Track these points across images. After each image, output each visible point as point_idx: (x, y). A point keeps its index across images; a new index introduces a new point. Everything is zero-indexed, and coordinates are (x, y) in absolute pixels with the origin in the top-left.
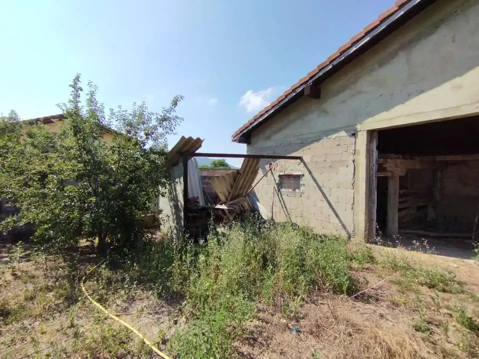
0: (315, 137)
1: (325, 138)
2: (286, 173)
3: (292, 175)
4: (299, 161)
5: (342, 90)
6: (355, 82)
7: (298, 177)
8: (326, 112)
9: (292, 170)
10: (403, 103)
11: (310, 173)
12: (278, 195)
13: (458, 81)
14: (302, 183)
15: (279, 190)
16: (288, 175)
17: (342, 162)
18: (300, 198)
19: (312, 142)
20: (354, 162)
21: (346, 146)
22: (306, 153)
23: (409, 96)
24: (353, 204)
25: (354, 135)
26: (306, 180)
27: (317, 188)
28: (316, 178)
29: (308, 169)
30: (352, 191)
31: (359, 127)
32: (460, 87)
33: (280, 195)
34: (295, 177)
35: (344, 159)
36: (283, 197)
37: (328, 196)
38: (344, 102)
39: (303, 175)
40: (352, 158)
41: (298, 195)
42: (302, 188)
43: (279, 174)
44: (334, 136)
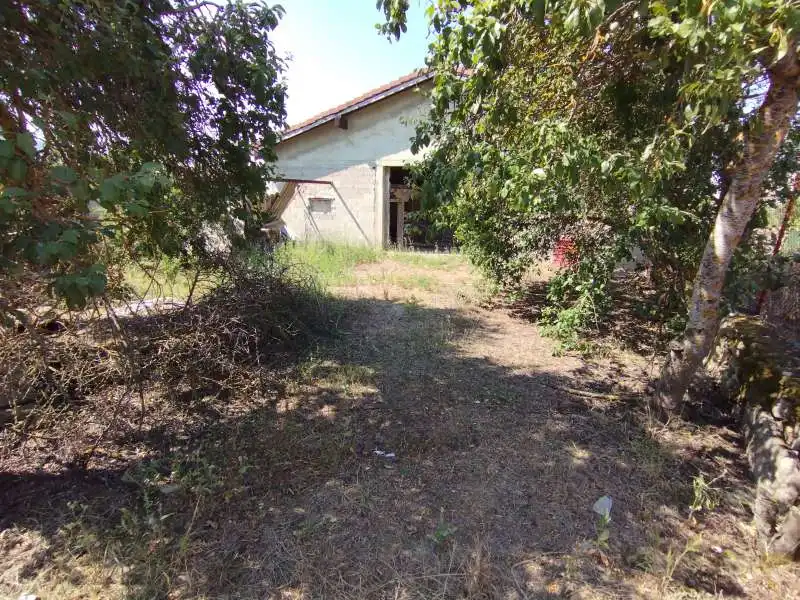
1: (352, 167)
2: (317, 196)
3: (324, 198)
4: (329, 185)
5: (366, 127)
6: (375, 124)
7: (328, 201)
8: (352, 143)
9: (323, 194)
11: (340, 197)
12: (309, 219)
14: (334, 206)
15: (310, 214)
16: (319, 199)
17: (367, 190)
18: (333, 220)
19: (341, 169)
20: (374, 190)
21: (369, 176)
22: (336, 179)
24: (374, 223)
25: (374, 168)
26: (337, 204)
27: (346, 211)
29: (339, 195)
31: (377, 162)
33: (311, 219)
34: (326, 201)
35: (367, 187)
36: (314, 219)
37: (355, 217)
38: (366, 138)
39: (334, 199)
40: (373, 187)
41: (331, 217)
42: (333, 211)
43: (309, 197)
44: (360, 166)
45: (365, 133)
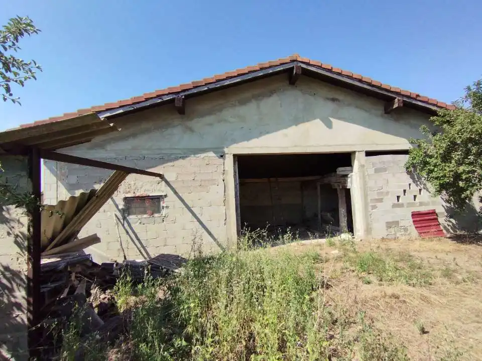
0: (180, 154)
1: (193, 156)
2: (138, 194)
3: (149, 196)
4: (158, 179)
5: (210, 113)
6: (220, 110)
7: (158, 199)
8: (191, 130)
9: (148, 190)
10: (257, 138)
11: (176, 193)
12: (123, 225)
13: (284, 131)
14: (165, 205)
15: (124, 218)
16: (142, 197)
17: (213, 182)
18: (163, 224)
19: (176, 159)
20: (224, 181)
21: (216, 166)
22: (169, 171)
23: (261, 134)
24: (226, 220)
25: (222, 156)
26: (171, 201)
27: (186, 209)
28: (183, 197)
29: (172, 189)
30: (224, 208)
31: (226, 150)
32: (286, 135)
33: (126, 225)
34: (152, 199)
35: (214, 178)
36: (133, 226)
37: (198, 215)
38: (211, 125)
39: (166, 196)
40: (222, 177)
41: (160, 220)
42: (164, 212)
43: (123, 196)
44: (203, 155)
45: (208, 119)
